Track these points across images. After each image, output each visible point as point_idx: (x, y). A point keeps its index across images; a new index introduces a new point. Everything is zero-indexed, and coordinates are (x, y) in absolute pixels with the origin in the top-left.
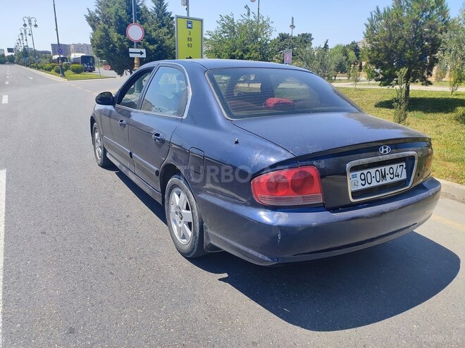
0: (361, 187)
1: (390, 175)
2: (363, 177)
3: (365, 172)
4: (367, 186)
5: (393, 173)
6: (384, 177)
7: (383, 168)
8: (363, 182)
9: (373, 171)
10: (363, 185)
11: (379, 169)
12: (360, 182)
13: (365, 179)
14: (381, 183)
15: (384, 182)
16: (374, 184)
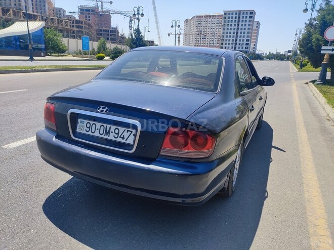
0: (85, 132)
1: (114, 134)
2: (88, 125)
3: (92, 123)
4: (90, 133)
5: (118, 134)
6: (108, 133)
7: (109, 126)
8: (88, 130)
9: (98, 125)
10: (87, 131)
11: (105, 125)
12: (86, 128)
13: (89, 128)
14: (103, 136)
15: (107, 137)
16: (97, 134)
